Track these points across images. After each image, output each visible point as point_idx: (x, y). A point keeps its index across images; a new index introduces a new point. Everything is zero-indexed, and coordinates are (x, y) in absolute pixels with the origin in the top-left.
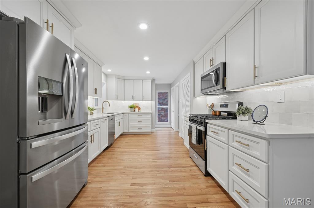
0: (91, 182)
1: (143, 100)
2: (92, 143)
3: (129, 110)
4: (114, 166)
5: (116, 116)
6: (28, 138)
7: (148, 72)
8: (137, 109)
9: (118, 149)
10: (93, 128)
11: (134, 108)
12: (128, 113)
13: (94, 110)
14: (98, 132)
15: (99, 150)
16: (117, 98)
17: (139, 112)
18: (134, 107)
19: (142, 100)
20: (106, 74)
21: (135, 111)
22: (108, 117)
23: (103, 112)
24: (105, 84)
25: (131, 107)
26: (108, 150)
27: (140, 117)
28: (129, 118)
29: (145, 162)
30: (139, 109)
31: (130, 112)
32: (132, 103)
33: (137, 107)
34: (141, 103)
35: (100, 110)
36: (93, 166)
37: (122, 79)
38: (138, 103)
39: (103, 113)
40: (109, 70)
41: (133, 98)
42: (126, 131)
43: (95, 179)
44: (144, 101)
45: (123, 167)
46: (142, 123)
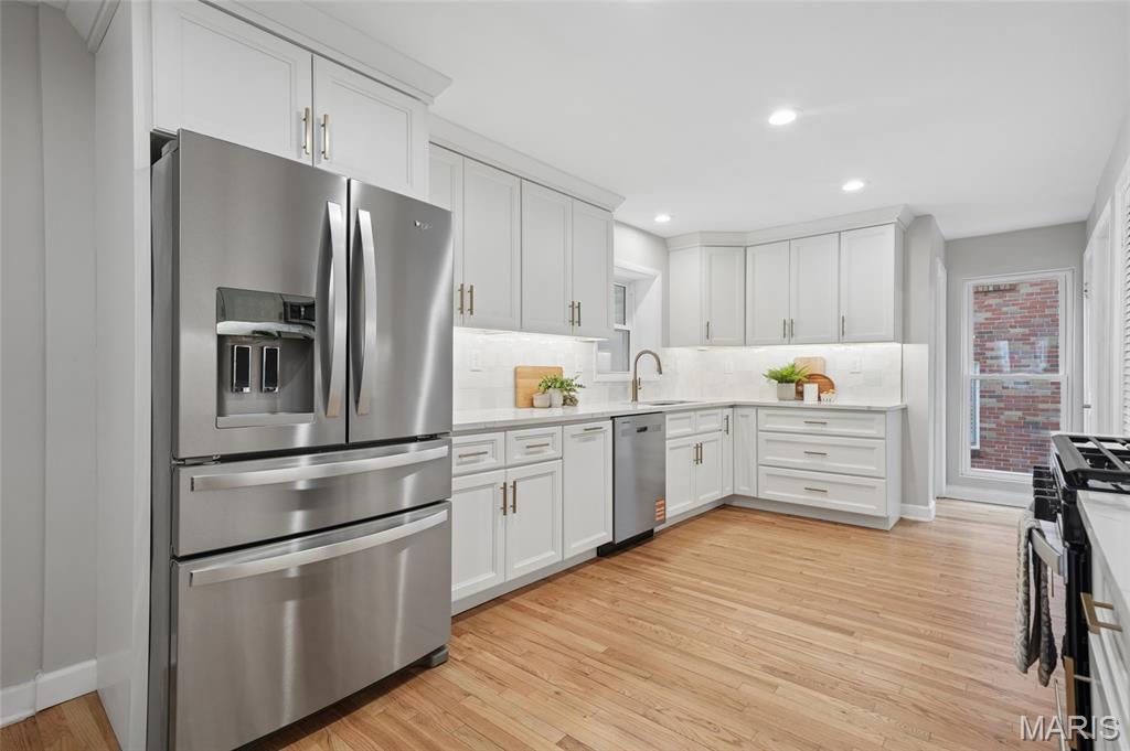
0: (463, 661)
1: (842, 336)
2: (505, 514)
3: (770, 393)
4: (577, 631)
5: (668, 417)
6: (184, 460)
7: (853, 186)
8: (816, 386)
9: (653, 565)
10: (518, 458)
11: (799, 383)
12: (757, 407)
13: (578, 389)
14: (552, 473)
15: (553, 549)
16: (708, 336)
17: (824, 404)
18: (796, 378)
19: (839, 342)
20: (665, 236)
21: (800, 395)
22: (612, 418)
23: (635, 398)
24: (653, 278)
25: (783, 379)
26: (615, 560)
27: (818, 428)
28: (758, 430)
29: (717, 665)
30: (826, 385)
31: (775, 401)
32: (786, 356)
33: (811, 378)
34: (835, 357)
35: (626, 389)
36: (517, 607)
37: (736, 246)
38: (821, 358)
39: (636, 400)
40: (662, 219)
41: (789, 333)
42: (743, 490)
43: (479, 656)
44: (853, 348)
45: (601, 648)
46: (828, 464)
